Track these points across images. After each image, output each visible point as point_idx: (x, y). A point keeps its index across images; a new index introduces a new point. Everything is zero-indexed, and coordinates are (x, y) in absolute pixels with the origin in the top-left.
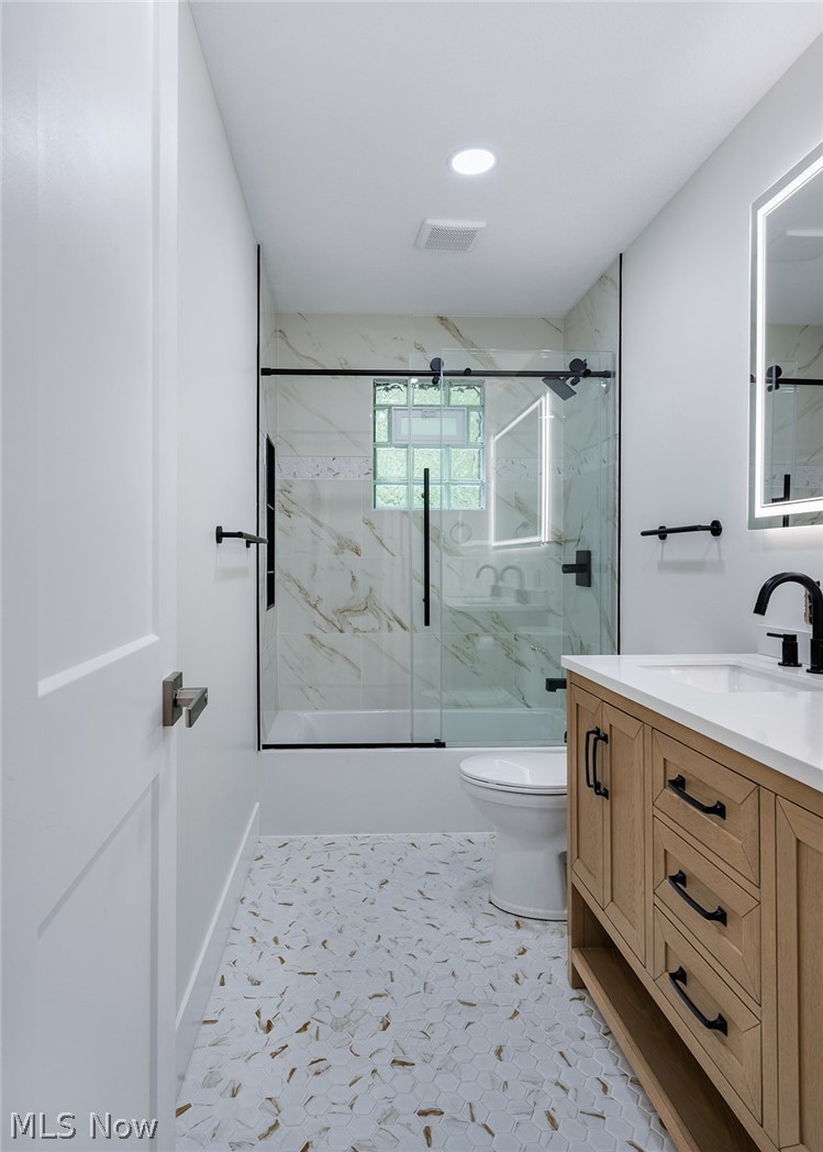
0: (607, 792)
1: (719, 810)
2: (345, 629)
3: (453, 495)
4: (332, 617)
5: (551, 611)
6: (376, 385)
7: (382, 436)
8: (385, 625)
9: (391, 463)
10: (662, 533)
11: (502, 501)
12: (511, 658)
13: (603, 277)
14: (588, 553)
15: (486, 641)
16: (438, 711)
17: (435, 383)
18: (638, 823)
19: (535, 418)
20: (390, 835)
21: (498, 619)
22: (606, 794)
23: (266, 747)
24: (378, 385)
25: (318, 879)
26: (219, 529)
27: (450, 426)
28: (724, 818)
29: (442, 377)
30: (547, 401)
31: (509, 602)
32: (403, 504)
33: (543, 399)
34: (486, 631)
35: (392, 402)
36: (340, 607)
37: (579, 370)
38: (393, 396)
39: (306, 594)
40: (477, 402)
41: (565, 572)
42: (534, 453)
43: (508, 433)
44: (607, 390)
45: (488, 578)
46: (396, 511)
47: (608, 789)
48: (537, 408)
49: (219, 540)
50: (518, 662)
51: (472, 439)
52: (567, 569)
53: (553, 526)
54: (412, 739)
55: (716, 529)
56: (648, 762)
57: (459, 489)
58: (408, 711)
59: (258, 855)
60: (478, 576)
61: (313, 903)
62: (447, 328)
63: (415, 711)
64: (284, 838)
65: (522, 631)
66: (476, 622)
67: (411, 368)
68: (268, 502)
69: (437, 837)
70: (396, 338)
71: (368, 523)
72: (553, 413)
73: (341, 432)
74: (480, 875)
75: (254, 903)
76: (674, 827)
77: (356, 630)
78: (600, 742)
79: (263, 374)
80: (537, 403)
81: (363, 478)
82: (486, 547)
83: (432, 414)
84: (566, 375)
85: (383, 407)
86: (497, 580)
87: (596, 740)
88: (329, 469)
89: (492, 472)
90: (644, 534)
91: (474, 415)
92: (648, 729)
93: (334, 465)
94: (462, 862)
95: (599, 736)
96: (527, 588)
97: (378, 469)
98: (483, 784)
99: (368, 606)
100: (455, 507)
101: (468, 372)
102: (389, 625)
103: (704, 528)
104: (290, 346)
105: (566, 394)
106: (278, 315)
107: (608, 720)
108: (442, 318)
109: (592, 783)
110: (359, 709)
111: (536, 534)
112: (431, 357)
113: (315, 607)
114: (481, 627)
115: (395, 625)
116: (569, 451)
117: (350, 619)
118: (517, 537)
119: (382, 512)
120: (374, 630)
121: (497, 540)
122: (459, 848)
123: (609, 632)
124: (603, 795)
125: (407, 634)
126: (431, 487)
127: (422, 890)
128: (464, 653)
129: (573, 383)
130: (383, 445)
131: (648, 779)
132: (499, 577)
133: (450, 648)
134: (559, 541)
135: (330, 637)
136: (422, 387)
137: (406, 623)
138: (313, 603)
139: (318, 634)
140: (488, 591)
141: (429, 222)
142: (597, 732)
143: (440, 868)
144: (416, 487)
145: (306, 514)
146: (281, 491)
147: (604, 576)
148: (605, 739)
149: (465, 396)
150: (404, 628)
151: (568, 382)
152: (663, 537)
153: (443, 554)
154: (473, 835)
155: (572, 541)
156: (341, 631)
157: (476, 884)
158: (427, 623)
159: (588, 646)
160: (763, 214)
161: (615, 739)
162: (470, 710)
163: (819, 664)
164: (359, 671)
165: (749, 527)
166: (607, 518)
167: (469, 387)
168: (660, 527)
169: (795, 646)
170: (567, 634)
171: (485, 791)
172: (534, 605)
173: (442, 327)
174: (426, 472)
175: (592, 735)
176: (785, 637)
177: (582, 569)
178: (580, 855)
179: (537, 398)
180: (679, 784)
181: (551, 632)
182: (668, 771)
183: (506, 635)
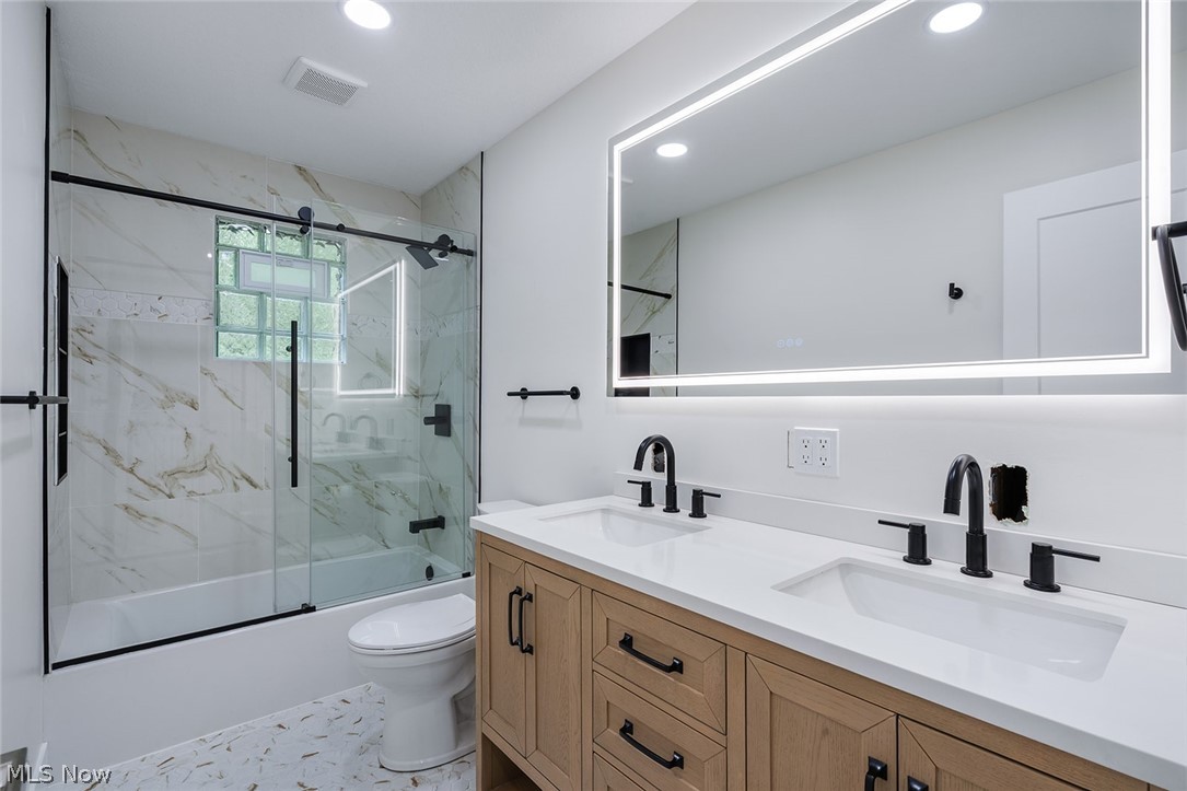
0: (531, 647)
1: (677, 668)
2: (174, 492)
4: (156, 481)
5: (409, 458)
6: (218, 222)
7: (226, 279)
8: (231, 486)
9: (241, 309)
10: (524, 394)
12: (372, 505)
13: (464, 169)
14: (448, 408)
15: (345, 490)
17: (302, 233)
19: (388, 281)
21: (358, 468)
22: (530, 650)
23: (57, 666)
24: (221, 223)
28: (682, 673)
29: (312, 229)
30: (402, 268)
32: (251, 355)
33: (398, 264)
34: (346, 481)
35: (239, 244)
36: (168, 469)
37: (445, 245)
38: (240, 238)
39: (118, 457)
40: (338, 258)
41: (425, 424)
45: (335, 425)
46: (243, 361)
47: (533, 645)
48: (391, 272)
50: (379, 508)
51: (333, 294)
52: (428, 421)
53: (409, 380)
54: (275, 610)
55: (575, 393)
56: (587, 621)
57: (319, 341)
58: (270, 571)
62: (307, 181)
65: (384, 478)
66: (335, 473)
68: (60, 346)
69: (307, 708)
70: (244, 177)
71: (207, 373)
73: (171, 270)
74: (364, 737)
76: (620, 681)
77: (191, 493)
78: (526, 602)
79: (53, 179)
80: (392, 268)
81: (201, 322)
82: (331, 394)
83: (288, 264)
84: (431, 247)
85: (229, 248)
86: (345, 429)
87: (521, 601)
88: (153, 310)
90: (510, 394)
91: (334, 271)
92: (587, 592)
93: (161, 305)
94: (341, 729)
95: (523, 597)
96: (380, 436)
97: (222, 314)
98: (378, 652)
99: (207, 465)
101: (339, 228)
102: (235, 484)
103: (567, 393)
104: (91, 152)
105: (428, 264)
106: (72, 111)
107: (530, 580)
108: (300, 168)
109: (516, 640)
110: (196, 581)
111: (389, 387)
112: (297, 204)
113: (131, 471)
114: (341, 477)
115: (243, 484)
116: (426, 316)
117: (182, 482)
120: (214, 491)
121: (343, 389)
122: (334, 714)
123: (470, 477)
124: (527, 652)
127: (302, 780)
128: (323, 505)
129: (439, 256)
130: (228, 289)
131: (587, 635)
132: (348, 426)
134: (416, 394)
135: (157, 505)
137: (260, 481)
138: (127, 466)
139: (135, 503)
141: (304, 62)
142: (519, 591)
143: (319, 745)
144: (268, 337)
145: (119, 361)
146: (77, 330)
147: (466, 426)
148: (530, 598)
150: (257, 487)
151: (434, 253)
152: (524, 398)
154: (347, 693)
155: (429, 395)
156: (170, 496)
157: (362, 750)
158: (294, 484)
159: (449, 488)
160: (619, 148)
161: (541, 597)
162: (330, 561)
163: (672, 507)
164: (196, 539)
165: (608, 396)
166: (468, 377)
167: (329, 243)
168: (523, 389)
169: (650, 490)
170: (424, 478)
171: (382, 659)
172: (391, 451)
173: (300, 177)
174: (294, 324)
175: (514, 596)
176: (643, 483)
177: (441, 420)
178: (493, 707)
179: (394, 262)
180: (627, 643)
181: (409, 477)
182: (610, 631)
183: (366, 483)
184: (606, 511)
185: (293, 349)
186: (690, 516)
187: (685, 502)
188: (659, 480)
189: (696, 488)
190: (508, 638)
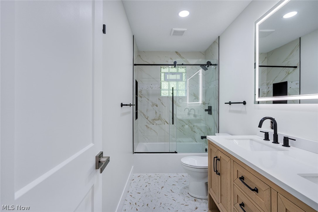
1: (256, 190)
2: (154, 123)
3: (179, 93)
4: (151, 121)
5: (202, 120)
6: (161, 68)
7: (162, 79)
8: (163, 123)
9: (165, 85)
10: (230, 103)
11: (190, 94)
12: (192, 131)
13: (214, 42)
14: (211, 107)
15: (187, 126)
16: (176, 143)
17: (175, 67)
18: (229, 185)
19: (198, 75)
20: (164, 174)
21: (189, 122)
22: (219, 174)
23: (135, 153)
25: (147, 186)
26: (122, 104)
27: (178, 77)
28: (258, 193)
30: (201, 71)
31: (192, 117)
32: (167, 95)
33: (200, 70)
34: (187, 124)
35: (165, 71)
36: (153, 119)
37: (209, 64)
38: (165, 70)
39: (145, 116)
40: (185, 71)
41: (205, 111)
42: (198, 83)
43: (191, 78)
44: (215, 68)
45: (187, 111)
46: (166, 96)
47: (220, 173)
48: (198, 73)
49: (122, 106)
50: (194, 132)
51: (183, 80)
52: (206, 110)
53: (202, 100)
54: (169, 151)
55: (244, 103)
56: (232, 170)
57: (180, 91)
58: (169, 143)
59: (133, 179)
60: (185, 111)
61: (145, 193)
62: (178, 54)
63: (170, 143)
64: (139, 174)
65: (195, 124)
66: (184, 122)
67: (169, 64)
68: (136, 95)
69: (175, 175)
70: (166, 57)
71: (159, 99)
72: (202, 73)
73: (153, 78)
74: (186, 185)
75: (131, 193)
76: (241, 190)
77: (156, 124)
79: (134, 65)
80: (199, 71)
81: (158, 89)
82: (187, 103)
83: (174, 74)
84: (206, 65)
85: (163, 72)
86: (189, 112)
87: (216, 160)
88: (150, 87)
89: (188, 87)
90: (225, 103)
91: (184, 74)
92: (232, 161)
93: (152, 86)
94: (181, 182)
95: (217, 159)
96: (196, 114)
97: (162, 87)
98: (186, 165)
99: (159, 118)
100: (179, 95)
101: (183, 65)
103: (242, 103)
104: (141, 59)
105: (205, 69)
106: (139, 52)
107: (220, 155)
108: (176, 52)
109: (215, 170)
110: (157, 142)
111: (198, 102)
112: (174, 61)
113: (147, 119)
115: (166, 123)
116: (206, 83)
117: (155, 122)
118: (193, 102)
119: (163, 97)
120: (160, 124)
121: (189, 102)
122: (180, 178)
123: (216, 126)
124: (218, 174)
125: (168, 125)
126: (174, 91)
127: (172, 190)
128: (182, 129)
129: (208, 67)
130: (163, 81)
131: (232, 174)
132: (190, 111)
133: (179, 128)
134: (204, 103)
135: (151, 126)
136: (172, 68)
137: (168, 123)
138: (147, 118)
139: (149, 126)
140: (187, 114)
141: (173, 29)
142: (217, 157)
143: (176, 183)
144: (170, 91)
145: (145, 97)
146: (139, 92)
147: (215, 112)
148: (219, 160)
149: (182, 70)
150: (168, 124)
151: (206, 66)
153: (177, 106)
154: (184, 174)
155: (207, 104)
156: (153, 124)
157: (185, 188)
158: (173, 124)
159: (211, 128)
160: (258, 24)
161: (222, 160)
162: (183, 143)
163: (276, 141)
164: (157, 133)
165: (255, 103)
166: (216, 99)
167: (183, 68)
168: (230, 102)
169: (268, 135)
170: (206, 125)
171: (187, 167)
172: (198, 118)
173: (176, 54)
174: (173, 88)
175: (215, 158)
176: (265, 132)
177: (209, 110)
178: (212, 187)
179: (198, 70)
180: (242, 178)
181: (202, 125)
182: (238, 174)
183: (191, 125)
184: (251, 140)
185: (173, 94)
186: (282, 145)
187: (281, 140)
188: (271, 132)
189: (285, 136)
190: (214, 170)
